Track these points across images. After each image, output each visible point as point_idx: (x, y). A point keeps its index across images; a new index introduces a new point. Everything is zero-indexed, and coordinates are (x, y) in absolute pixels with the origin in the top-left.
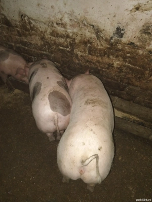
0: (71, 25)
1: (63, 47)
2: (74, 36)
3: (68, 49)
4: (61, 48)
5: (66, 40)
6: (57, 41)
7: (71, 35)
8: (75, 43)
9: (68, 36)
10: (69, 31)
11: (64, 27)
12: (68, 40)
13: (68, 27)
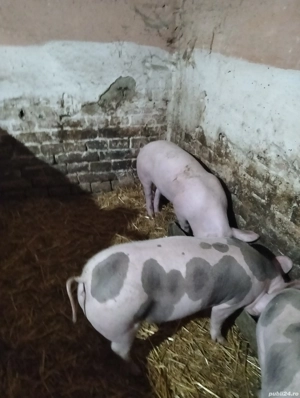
0: (276, 164)
1: (258, 194)
2: (277, 183)
3: (263, 201)
4: (255, 195)
5: (264, 186)
6: (252, 184)
7: (273, 179)
8: (275, 195)
9: (268, 180)
10: (272, 172)
11: (267, 165)
12: (268, 186)
13: (272, 166)
